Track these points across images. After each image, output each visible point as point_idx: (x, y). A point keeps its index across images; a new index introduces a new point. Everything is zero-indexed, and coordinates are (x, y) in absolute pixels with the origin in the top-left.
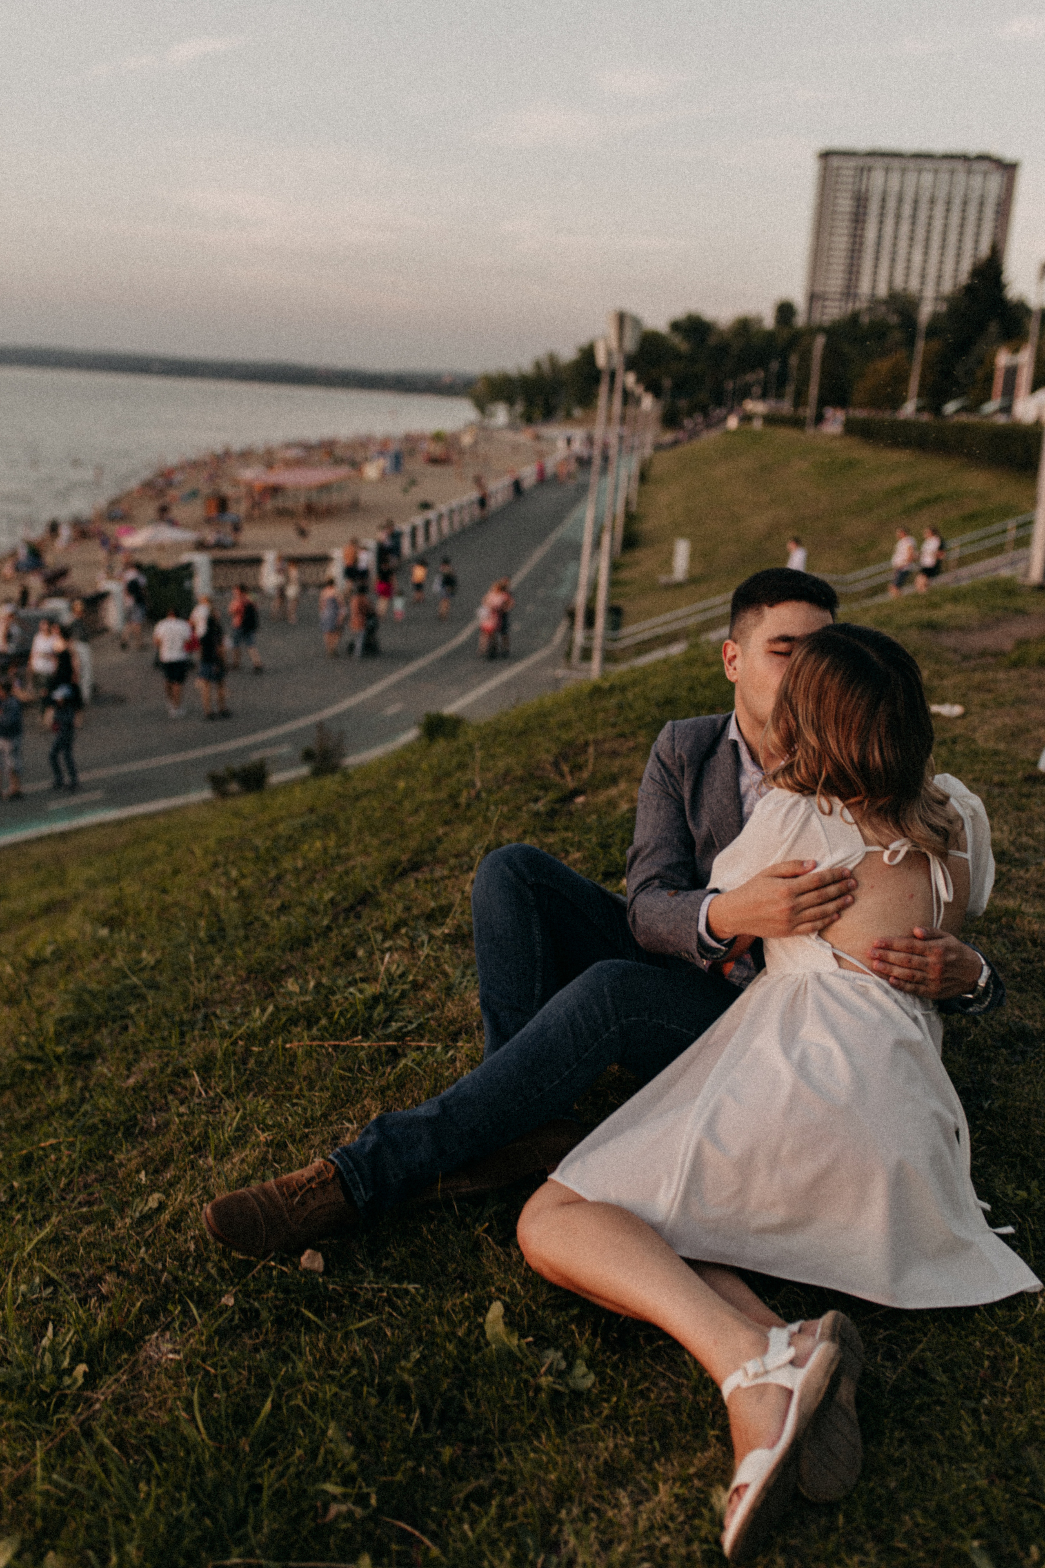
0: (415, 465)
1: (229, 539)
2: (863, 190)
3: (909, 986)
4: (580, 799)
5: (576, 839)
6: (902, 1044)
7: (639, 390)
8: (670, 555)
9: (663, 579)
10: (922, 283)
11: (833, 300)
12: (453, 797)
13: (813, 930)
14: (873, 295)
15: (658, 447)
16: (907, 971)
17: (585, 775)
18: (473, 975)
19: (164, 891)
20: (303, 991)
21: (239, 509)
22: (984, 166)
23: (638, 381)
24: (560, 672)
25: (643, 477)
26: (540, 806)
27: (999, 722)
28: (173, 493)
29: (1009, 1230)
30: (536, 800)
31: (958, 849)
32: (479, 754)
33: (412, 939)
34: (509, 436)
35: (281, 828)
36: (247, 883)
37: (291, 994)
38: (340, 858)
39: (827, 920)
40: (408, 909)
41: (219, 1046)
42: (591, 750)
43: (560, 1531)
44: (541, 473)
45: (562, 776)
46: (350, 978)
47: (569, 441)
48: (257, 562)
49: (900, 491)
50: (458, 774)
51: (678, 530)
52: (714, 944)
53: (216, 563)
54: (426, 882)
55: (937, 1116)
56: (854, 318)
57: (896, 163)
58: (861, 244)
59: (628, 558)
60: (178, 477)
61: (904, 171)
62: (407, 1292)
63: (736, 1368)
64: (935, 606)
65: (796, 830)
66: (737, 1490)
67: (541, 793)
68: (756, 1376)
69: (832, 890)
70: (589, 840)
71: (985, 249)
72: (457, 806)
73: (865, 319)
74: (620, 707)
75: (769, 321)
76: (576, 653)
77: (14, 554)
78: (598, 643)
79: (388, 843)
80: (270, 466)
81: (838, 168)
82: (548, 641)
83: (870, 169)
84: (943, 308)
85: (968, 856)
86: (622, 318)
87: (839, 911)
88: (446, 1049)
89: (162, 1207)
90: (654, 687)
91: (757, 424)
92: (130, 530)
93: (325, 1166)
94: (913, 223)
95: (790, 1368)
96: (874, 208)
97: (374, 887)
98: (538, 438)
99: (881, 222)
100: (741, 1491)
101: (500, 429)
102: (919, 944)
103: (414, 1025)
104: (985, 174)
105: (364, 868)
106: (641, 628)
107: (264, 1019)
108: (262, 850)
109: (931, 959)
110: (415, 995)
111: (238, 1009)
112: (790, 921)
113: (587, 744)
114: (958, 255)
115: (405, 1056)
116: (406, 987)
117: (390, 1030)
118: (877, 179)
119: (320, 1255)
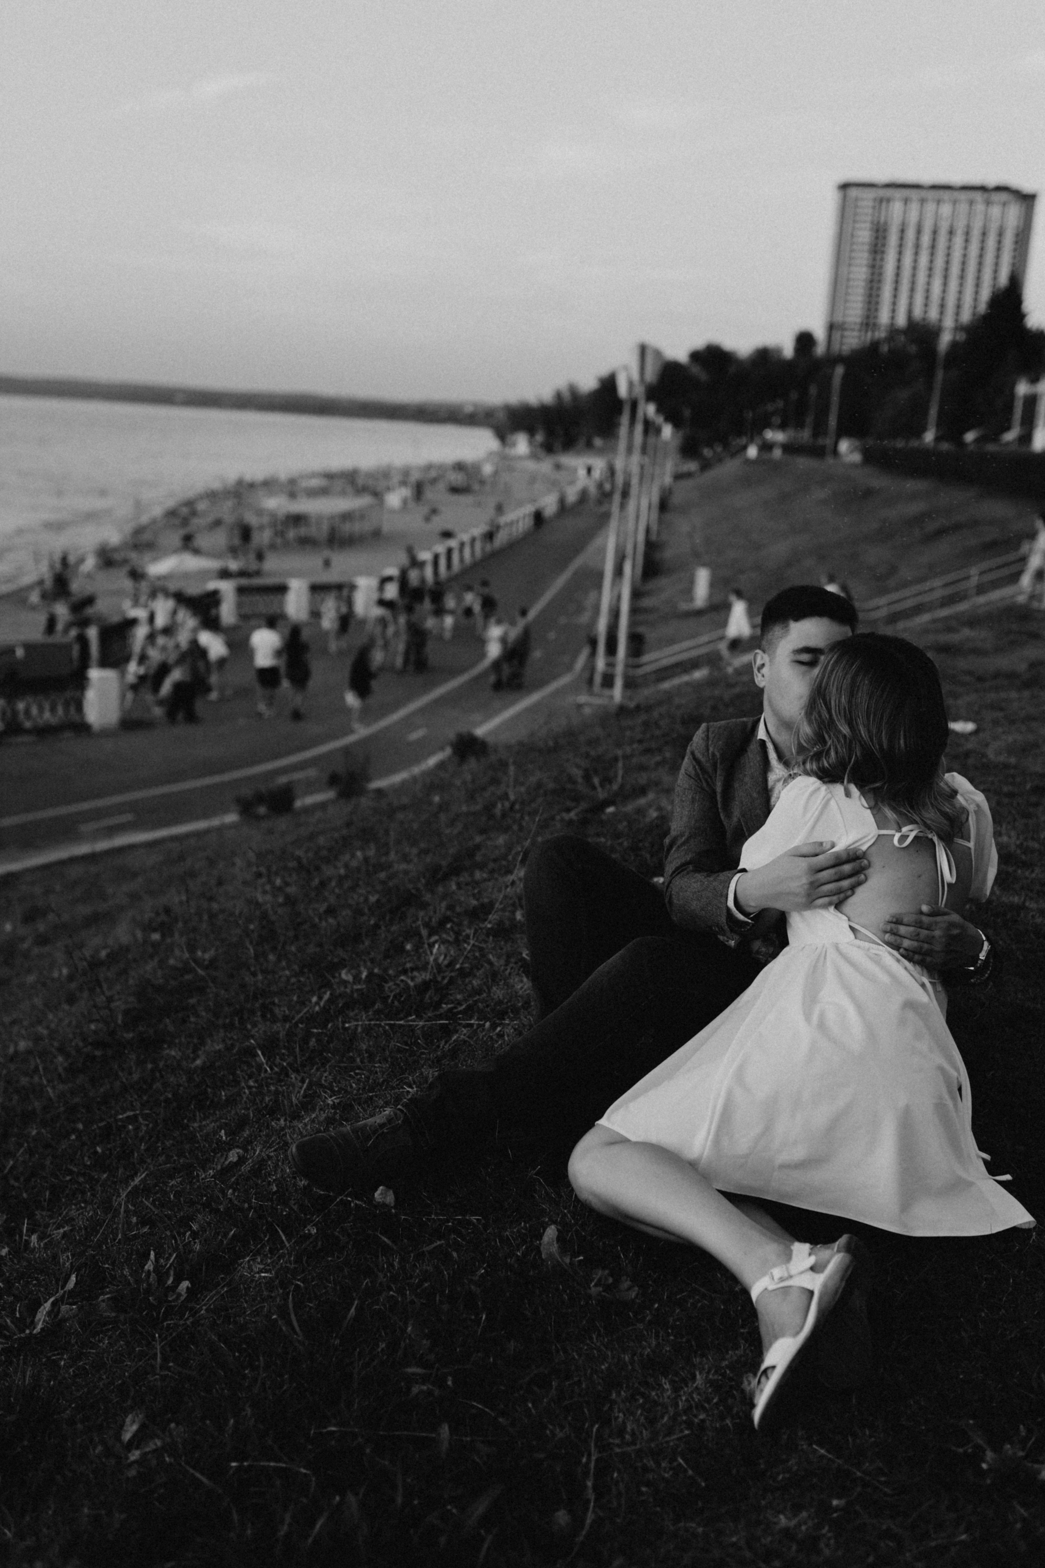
0: (435, 495)
1: (253, 566)
2: (882, 219)
3: (917, 957)
4: (611, 809)
5: (609, 843)
6: (910, 1005)
7: (660, 420)
8: (692, 582)
9: (684, 606)
10: (942, 313)
11: (853, 330)
12: (488, 808)
13: (830, 904)
14: (892, 325)
15: (678, 477)
16: (915, 944)
17: (615, 787)
18: (516, 963)
19: (211, 899)
20: (357, 978)
21: (262, 538)
22: (1003, 196)
23: (659, 411)
24: (583, 699)
25: (664, 506)
26: (572, 815)
27: (1010, 739)
28: (196, 522)
29: (1008, 1177)
30: (568, 810)
31: (962, 838)
32: (512, 769)
33: (458, 934)
34: (531, 465)
35: (321, 840)
36: (292, 890)
37: (345, 983)
38: (380, 867)
39: (842, 896)
40: (450, 907)
41: (280, 1029)
42: (620, 764)
43: (611, 1409)
44: (562, 501)
45: (594, 788)
46: (400, 969)
47: (589, 470)
48: (282, 589)
49: (918, 520)
50: (492, 789)
51: (698, 558)
52: (741, 917)
53: (241, 591)
54: (467, 884)
55: (941, 1069)
56: (874, 346)
57: (914, 194)
58: (880, 274)
59: (651, 585)
60: (201, 506)
61: (923, 201)
62: (470, 1222)
63: (764, 1274)
64: (950, 630)
65: (817, 813)
66: (765, 1372)
67: (573, 804)
68: (782, 1279)
69: (847, 868)
70: (621, 844)
71: (1003, 280)
72: (491, 817)
73: (885, 348)
74: (646, 724)
75: (788, 350)
76: (598, 679)
77: (41, 582)
78: (619, 669)
79: (426, 852)
80: (292, 495)
81: (857, 199)
82: (569, 668)
83: (888, 200)
84: (961, 337)
85: (971, 845)
86: (643, 350)
87: (853, 888)
88: (494, 1026)
89: (242, 1160)
90: (679, 707)
91: (777, 453)
92: (155, 559)
93: (396, 1114)
94: (932, 254)
95: (811, 1273)
96: (893, 240)
97: (418, 890)
98: (558, 467)
99: (900, 253)
100: (769, 1372)
101: (520, 458)
102: (925, 919)
103: (464, 1007)
104: (1004, 204)
105: (406, 872)
106: (663, 655)
107: (322, 1004)
108: (305, 861)
109: (937, 933)
110: (463, 982)
111: (295, 998)
112: (809, 895)
113: (616, 759)
114: (978, 285)
115: (457, 1032)
116: (453, 974)
117: (442, 1011)
118: (897, 208)
119: (391, 1192)
